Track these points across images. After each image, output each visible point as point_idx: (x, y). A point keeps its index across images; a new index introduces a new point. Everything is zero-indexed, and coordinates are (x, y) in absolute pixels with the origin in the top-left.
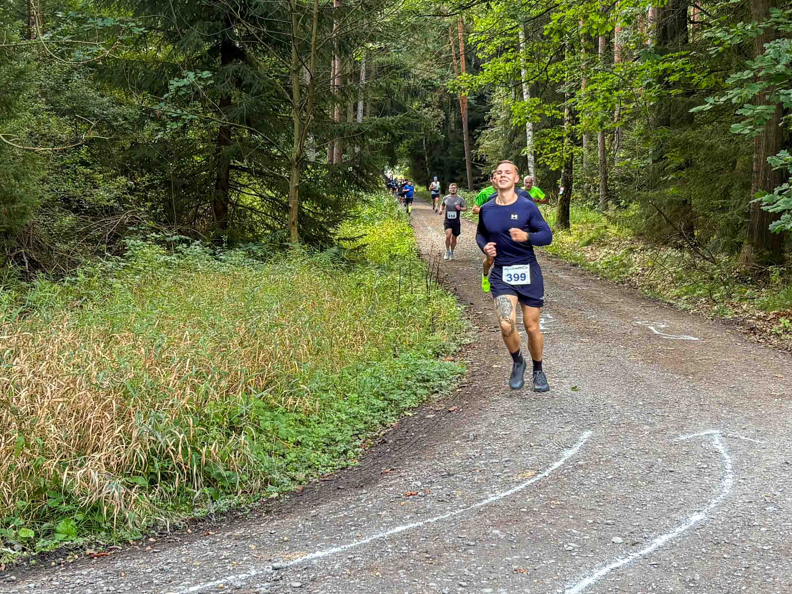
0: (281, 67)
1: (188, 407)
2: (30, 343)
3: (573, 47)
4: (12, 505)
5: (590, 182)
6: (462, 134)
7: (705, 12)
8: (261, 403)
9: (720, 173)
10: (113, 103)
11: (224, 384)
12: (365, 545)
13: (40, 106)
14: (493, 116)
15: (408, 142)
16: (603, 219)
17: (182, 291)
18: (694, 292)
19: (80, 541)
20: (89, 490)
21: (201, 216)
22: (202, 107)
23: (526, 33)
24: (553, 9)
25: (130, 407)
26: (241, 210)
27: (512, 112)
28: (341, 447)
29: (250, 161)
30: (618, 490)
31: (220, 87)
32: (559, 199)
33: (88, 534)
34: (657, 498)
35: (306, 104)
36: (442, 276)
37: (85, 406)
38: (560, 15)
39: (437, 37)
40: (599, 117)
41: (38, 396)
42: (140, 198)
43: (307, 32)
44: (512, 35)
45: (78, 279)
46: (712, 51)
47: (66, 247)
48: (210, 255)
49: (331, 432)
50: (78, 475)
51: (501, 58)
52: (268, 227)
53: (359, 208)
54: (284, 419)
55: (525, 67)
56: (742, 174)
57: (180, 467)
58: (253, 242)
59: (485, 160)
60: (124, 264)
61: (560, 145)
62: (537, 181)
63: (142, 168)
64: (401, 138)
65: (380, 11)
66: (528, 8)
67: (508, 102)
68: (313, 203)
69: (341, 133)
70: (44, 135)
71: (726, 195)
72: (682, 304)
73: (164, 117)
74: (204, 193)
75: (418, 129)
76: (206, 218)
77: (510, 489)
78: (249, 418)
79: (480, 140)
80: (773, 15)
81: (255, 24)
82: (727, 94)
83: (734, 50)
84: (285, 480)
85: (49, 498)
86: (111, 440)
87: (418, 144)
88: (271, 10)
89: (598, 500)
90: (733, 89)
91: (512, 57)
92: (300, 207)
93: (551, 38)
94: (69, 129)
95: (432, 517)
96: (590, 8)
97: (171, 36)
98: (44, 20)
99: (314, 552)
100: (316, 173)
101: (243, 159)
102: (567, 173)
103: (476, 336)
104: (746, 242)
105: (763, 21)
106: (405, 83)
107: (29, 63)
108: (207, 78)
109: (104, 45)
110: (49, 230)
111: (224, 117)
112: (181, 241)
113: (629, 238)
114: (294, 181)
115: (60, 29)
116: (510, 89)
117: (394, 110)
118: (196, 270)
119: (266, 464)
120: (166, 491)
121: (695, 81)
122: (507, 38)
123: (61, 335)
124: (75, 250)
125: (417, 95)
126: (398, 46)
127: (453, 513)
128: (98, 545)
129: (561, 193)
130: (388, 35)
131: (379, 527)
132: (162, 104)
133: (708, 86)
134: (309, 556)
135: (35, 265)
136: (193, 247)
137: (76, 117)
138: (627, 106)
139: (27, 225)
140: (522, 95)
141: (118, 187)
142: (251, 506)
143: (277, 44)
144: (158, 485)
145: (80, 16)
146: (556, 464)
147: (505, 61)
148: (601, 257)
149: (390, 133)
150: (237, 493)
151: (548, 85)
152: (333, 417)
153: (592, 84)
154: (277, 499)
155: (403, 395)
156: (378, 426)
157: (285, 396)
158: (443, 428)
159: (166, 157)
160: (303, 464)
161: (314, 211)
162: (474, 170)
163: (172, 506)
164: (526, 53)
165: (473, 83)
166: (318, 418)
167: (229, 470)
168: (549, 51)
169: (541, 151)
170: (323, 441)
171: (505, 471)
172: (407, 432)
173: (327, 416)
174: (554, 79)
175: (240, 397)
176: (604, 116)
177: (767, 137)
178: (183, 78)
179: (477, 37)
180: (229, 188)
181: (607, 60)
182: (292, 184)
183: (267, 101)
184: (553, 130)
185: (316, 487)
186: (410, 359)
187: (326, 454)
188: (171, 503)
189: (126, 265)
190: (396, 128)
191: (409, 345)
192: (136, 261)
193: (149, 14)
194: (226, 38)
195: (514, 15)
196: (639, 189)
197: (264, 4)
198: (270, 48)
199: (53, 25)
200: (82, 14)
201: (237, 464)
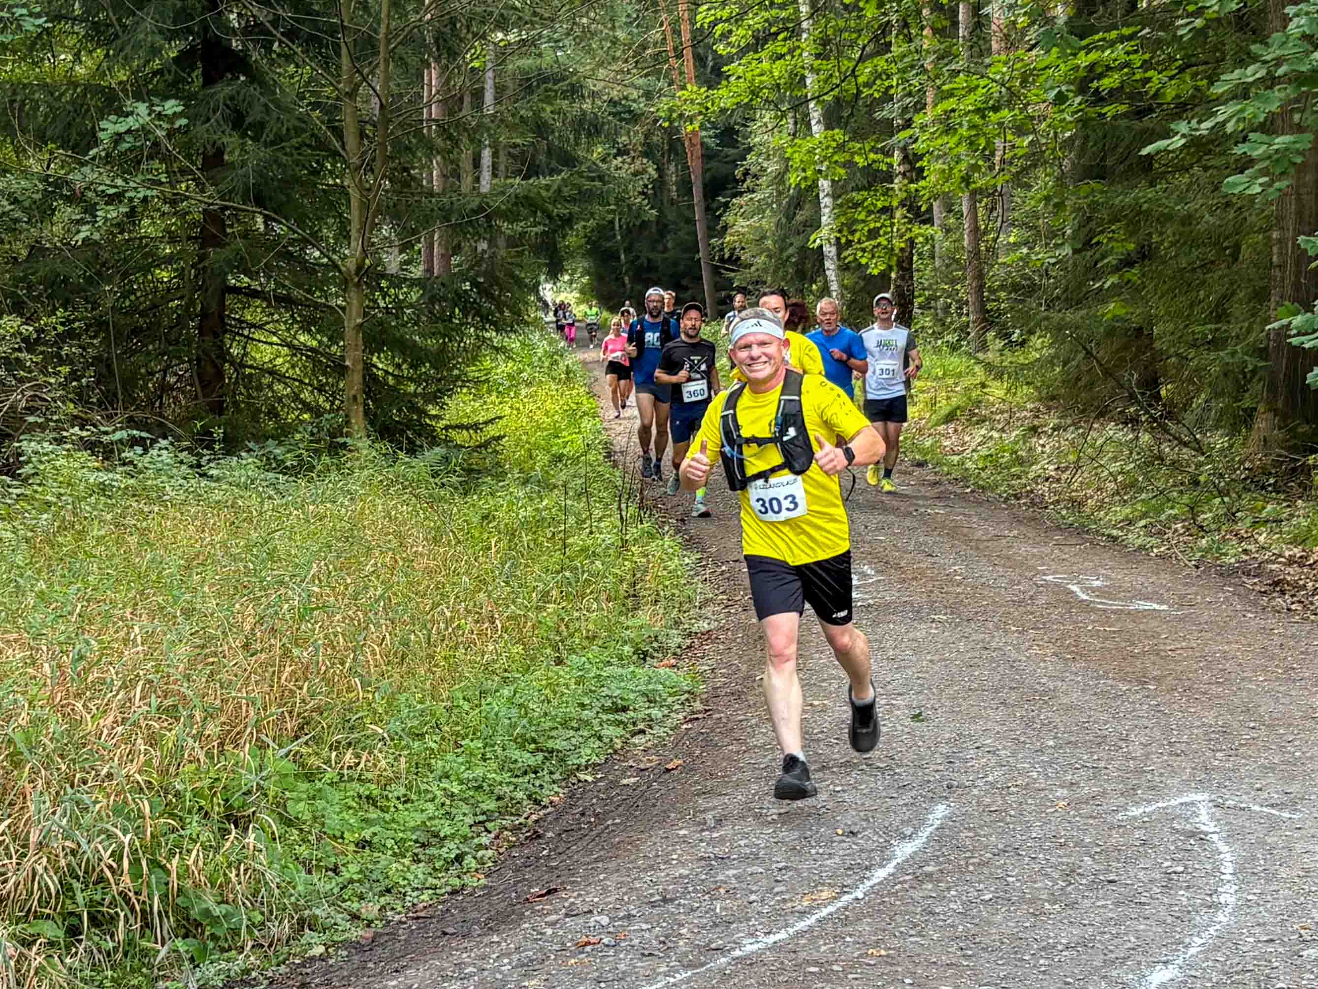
0: (321, 87)
1: (141, 778)
3: (906, 25)
5: (949, 296)
6: (691, 207)
8: (288, 766)
9: (1209, 271)
11: (212, 729)
14: (754, 170)
15: (584, 227)
16: (976, 370)
17: (133, 540)
18: (1159, 510)
21: (172, 389)
22: (167, 171)
25: (24, 782)
26: (251, 375)
27: (788, 159)
28: (451, 849)
29: (266, 277)
30: (1003, 922)
31: (199, 130)
35: (374, 160)
40: (963, 166)
42: (48, 356)
43: (369, 15)
44: (784, 5)
46: (1184, 25)
48: (191, 467)
49: (433, 818)
51: (766, 52)
52: (306, 407)
53: (487, 364)
54: (336, 796)
55: (812, 69)
56: (1253, 271)
57: (127, 900)
58: (273, 438)
59: (738, 258)
60: (18, 491)
63: (49, 298)
64: (568, 221)
67: (780, 139)
68: (393, 357)
69: (445, 214)
71: (1220, 315)
72: (1135, 538)
73: (91, 194)
74: (177, 342)
75: (602, 199)
76: (184, 393)
77: (787, 926)
78: (264, 796)
79: (728, 218)
82: (1215, 114)
83: (1230, 23)
84: (339, 918)
87: (605, 230)
89: (962, 945)
90: (1227, 103)
91: (785, 50)
92: (368, 367)
93: (862, 9)
97: (100, 33)
100: (397, 296)
101: (253, 272)
102: (902, 278)
103: (722, 616)
104: (1261, 408)
106: (573, 108)
108: (175, 113)
111: (211, 190)
112: (132, 442)
113: (1029, 406)
114: (354, 314)
116: (784, 115)
117: (554, 164)
118: (160, 500)
119: (300, 888)
120: (99, 948)
121: (1152, 87)
122: (774, 12)
125: (598, 132)
126: (555, 36)
127: (672, 980)
130: (535, 14)
132: (86, 169)
133: (1178, 96)
136: (155, 452)
138: (1018, 141)
140: (809, 126)
141: (3, 338)
142: (270, 974)
143: (313, 40)
144: (83, 937)
146: (881, 874)
147: (770, 58)
148: (973, 445)
149: (543, 212)
150: (242, 948)
151: (861, 103)
152: (435, 788)
153: (946, 98)
154: (322, 958)
155: (574, 741)
156: (525, 803)
157: (337, 748)
158: (654, 805)
159: (99, 274)
160: (375, 885)
161: (396, 373)
162: (718, 279)
163: (113, 979)
164: (815, 41)
165: (709, 105)
166: (403, 791)
167: (227, 903)
168: (860, 36)
169: (850, 238)
170: (414, 837)
171: (776, 890)
172: (583, 814)
173: (423, 787)
174: (871, 92)
175: (246, 754)
176: (973, 162)
177: (1299, 199)
178: (127, 116)
179: (713, 12)
180: (226, 331)
181: (976, 49)
182: (349, 320)
183: (296, 156)
184: (872, 193)
185: (401, 931)
186: (587, 666)
187: (422, 865)
188: (109, 973)
189: (22, 494)
190: (555, 201)
191: (587, 638)
192: (39, 485)
194: (210, 33)
196: (1048, 306)
198: (298, 50)
201: (241, 891)
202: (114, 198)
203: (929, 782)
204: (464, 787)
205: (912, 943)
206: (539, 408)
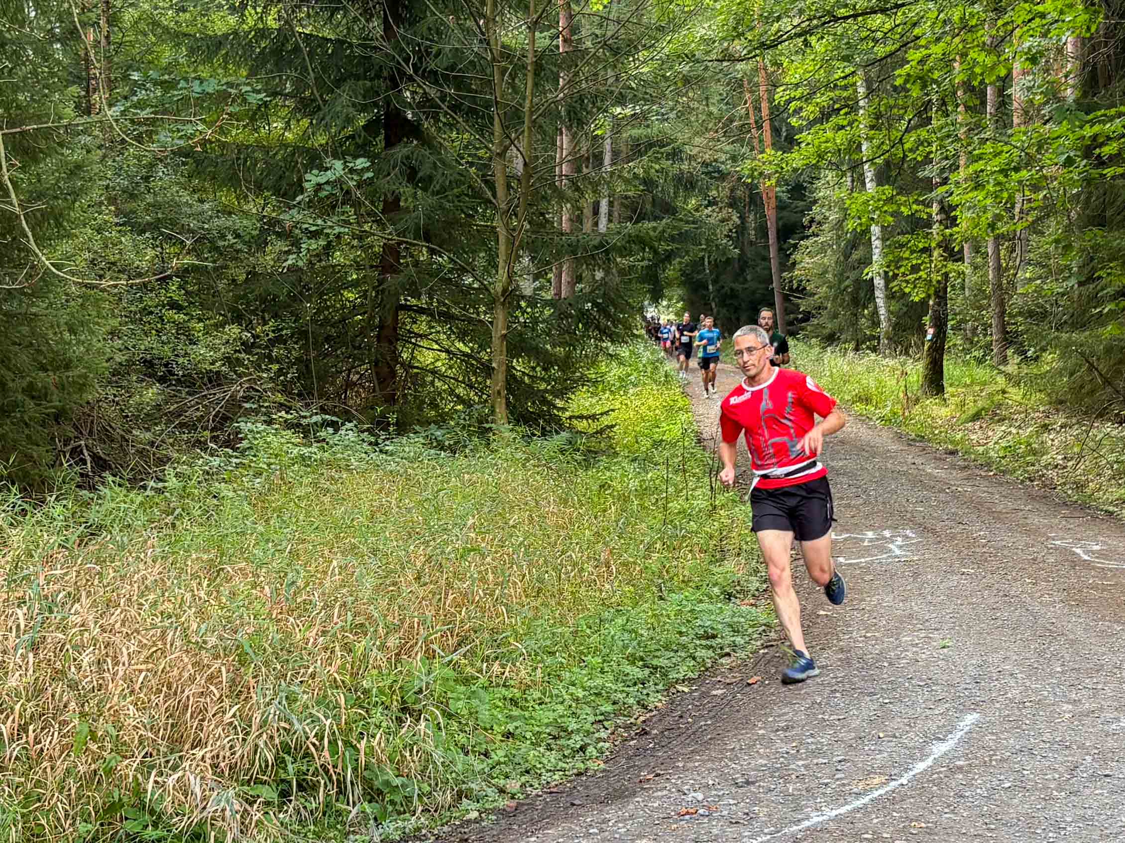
0: (477, 149)
1: (338, 679)
2: (96, 582)
3: (944, 103)
4: (71, 830)
5: (976, 320)
6: (767, 248)
8: (449, 672)
10: (218, 211)
11: (393, 642)
13: (106, 218)
14: (817, 218)
15: (680, 263)
16: (998, 378)
17: (326, 499)
22: (355, 214)
23: (868, 82)
24: (911, 45)
25: (249, 678)
26: (418, 373)
27: (847, 209)
28: (576, 741)
29: (431, 298)
30: (1019, 805)
31: (383, 183)
32: (926, 347)
35: (517, 206)
37: (180, 676)
38: (925, 52)
39: (725, 94)
40: (989, 215)
41: (110, 662)
43: (516, 93)
44: (845, 88)
45: (166, 484)
47: (148, 436)
48: (370, 444)
49: (561, 717)
50: (170, 783)
51: (830, 124)
52: (460, 400)
53: (603, 369)
54: (486, 697)
55: (866, 139)
57: (327, 771)
58: (435, 423)
59: (805, 289)
60: (238, 461)
61: (927, 260)
62: (889, 320)
63: (263, 311)
64: (669, 257)
65: (633, 56)
66: (871, 44)
67: (840, 193)
68: (529, 361)
69: (573, 249)
70: (114, 264)
73: (297, 231)
74: (359, 348)
75: (695, 241)
76: (363, 387)
77: (846, 803)
78: (432, 695)
79: (797, 256)
81: (436, 82)
84: (489, 790)
85: (126, 819)
86: (219, 729)
87: (697, 264)
88: (461, 61)
89: (987, 821)
91: (845, 123)
92: (510, 368)
93: (908, 90)
94: (150, 253)
96: (970, 40)
97: (305, 106)
98: (111, 84)
100: (533, 313)
101: (420, 294)
102: (939, 305)
106: (674, 168)
107: (88, 152)
108: (362, 169)
109: (203, 121)
110: (122, 411)
111: (391, 228)
112: (325, 424)
113: (1041, 408)
114: (500, 327)
115: (135, 99)
116: (844, 174)
117: (658, 212)
118: (348, 469)
119: (460, 767)
120: (305, 808)
122: (837, 93)
123: (143, 569)
124: (163, 441)
125: (693, 187)
126: (662, 110)
129: (929, 337)
130: (646, 93)
132: (294, 212)
135: (101, 464)
136: (343, 432)
137: (162, 234)
138: (1034, 196)
139: (88, 403)
140: (863, 184)
141: (227, 342)
142: (436, 832)
143: (472, 112)
144: (293, 798)
145: (166, 77)
146: (920, 766)
147: (833, 129)
148: (996, 439)
149: (650, 248)
150: (414, 811)
151: (906, 165)
152: (564, 693)
153: (976, 161)
154: (476, 821)
155: (674, 660)
156: (634, 708)
157: (487, 661)
158: (738, 711)
159: (301, 293)
160: (517, 767)
161: (531, 374)
162: (787, 305)
163: (314, 833)
164: (869, 115)
165: (784, 165)
166: (539, 695)
167: (402, 776)
168: (906, 112)
169: (896, 271)
170: (548, 731)
171: (837, 777)
172: (681, 717)
173: (555, 692)
174: (914, 156)
175: (418, 662)
176: (998, 211)
178: (325, 171)
179: (788, 92)
180: (398, 340)
181: (1001, 123)
182: (496, 331)
183: (457, 203)
184: (915, 236)
185: (538, 803)
186: (684, 602)
187: (553, 752)
188: (312, 827)
189: (241, 463)
190: (660, 240)
191: (683, 581)
192: (255, 456)
193: (272, 72)
194: (392, 106)
195: (848, 56)
196: (1057, 329)
197: (450, 50)
198: (461, 120)
199: (125, 93)
200: (169, 74)
201: (414, 767)
202: (315, 235)
203: (959, 696)
204: (587, 693)
205: (947, 818)
206: (643, 404)
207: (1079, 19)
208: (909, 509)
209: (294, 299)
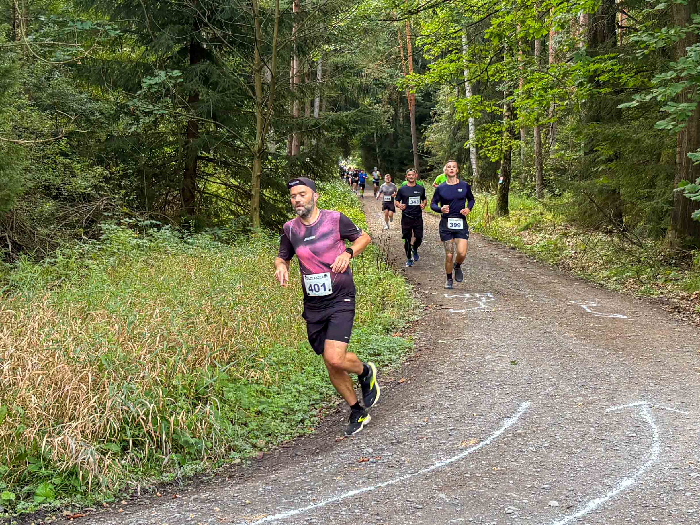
0: (245, 67)
1: (158, 379)
2: (13, 320)
3: (511, 49)
5: (526, 173)
6: (409, 128)
7: (632, 18)
8: (225, 376)
9: (646, 165)
10: (91, 99)
11: (191, 358)
12: (321, 508)
13: (24, 101)
14: (438, 112)
15: (360, 135)
16: (539, 206)
17: (152, 271)
18: (623, 273)
19: (58, 503)
20: (66, 456)
21: (171, 202)
22: (172, 102)
23: (468, 36)
24: (493, 15)
25: (105, 379)
26: (207, 197)
27: (456, 108)
28: (299, 416)
29: (216, 153)
30: (554, 457)
31: (188, 85)
32: (499, 187)
33: (65, 497)
34: (590, 465)
35: (267, 101)
36: (391, 257)
37: (63, 378)
38: (500, 20)
39: (387, 40)
40: (536, 113)
41: (20, 369)
42: (115, 185)
43: (268, 35)
44: (455, 38)
45: (57, 260)
46: (639, 53)
47: (46, 231)
48: (179, 238)
49: (291, 402)
50: (56, 442)
51: (446, 59)
52: (232, 212)
54: (246, 390)
55: (467, 67)
56: (667, 166)
57: (150, 435)
58: (218, 226)
59: (430, 152)
60: (99, 247)
61: (500, 138)
62: (478, 171)
63: (116, 158)
64: (354, 132)
65: (335, 16)
66: (470, 14)
67: (452, 99)
68: (273, 191)
69: (299, 127)
70: (27, 129)
71: (652, 185)
72: (611, 285)
73: (137, 112)
74: (173, 181)
75: (369, 123)
76: (175, 204)
77: (455, 455)
78: (214, 389)
79: (426, 133)
80: (694, 21)
81: (221, 28)
82: (652, 93)
83: (658, 53)
84: (247, 446)
85: (29, 463)
86: (86, 409)
87: (370, 137)
88: (236, 15)
89: (535, 466)
90: (658, 88)
91: (455, 58)
92: (262, 195)
93: (491, 41)
94: (50, 122)
95: (383, 482)
96: (527, 14)
97: (144, 39)
98: (28, 23)
99: (274, 515)
100: (276, 163)
101: (210, 150)
102: (506, 163)
103: (423, 314)
104: (670, 228)
105: (685, 27)
106: (357, 81)
107: (13, 62)
108: (176, 77)
109: (82, 46)
110: (31, 216)
111: (193, 112)
112: (152, 226)
113: (563, 224)
114: (256, 170)
115: (42, 31)
116: (454, 88)
117: (348, 106)
118: (165, 253)
119: (230, 432)
120: (137, 457)
121: (623, 81)
122: (451, 41)
123: (42, 313)
124: (55, 234)
125: (368, 92)
126: (352, 48)
127: (402, 478)
128: (74, 507)
129: (500, 182)
130: (342, 38)
131: (333, 491)
132: (135, 100)
133: (634, 85)
134: (269, 518)
135: (17, 247)
136: (163, 231)
137: (57, 112)
138: (561, 103)
139: (10, 211)
140: (465, 94)
141: (95, 176)
142: (215, 471)
143: (241, 46)
144: (130, 451)
145: (61, 19)
146: (497, 433)
147: (449, 61)
148: (537, 241)
149: (344, 127)
150: (202, 459)
151: (489, 84)
152: (292, 388)
153: (529, 83)
154: (239, 464)
156: (333, 397)
157: (246, 369)
158: (393, 399)
159: (139, 148)
160: (264, 432)
161: (274, 198)
162: (421, 161)
163: (142, 471)
164: (469, 54)
165: (420, 82)
166: (277, 389)
167: (195, 438)
168: (489, 53)
169: (482, 144)
170: (282, 410)
171: (450, 439)
173: (286, 387)
174: (494, 79)
175: (206, 369)
176: (540, 112)
177: (689, 132)
178: (155, 77)
179: (423, 40)
180: (196, 176)
181: (543, 61)
182: (254, 173)
183: (232, 98)
184: (493, 124)
185: (275, 453)
186: (362, 334)
187: (285, 423)
188: (141, 468)
189: (102, 248)
190: (350, 123)
191: (361, 322)
192: (110, 244)
193: (124, 18)
194: (195, 41)
195: (457, 20)
196: (572, 179)
197: (230, 9)
198: (235, 50)
199: (36, 28)
200: (63, 18)
201: (203, 432)
202: (148, 114)
203: (519, 392)
204: (305, 388)
205: (513, 464)
207: (588, 3)
208: (490, 281)
209: (135, 151)
